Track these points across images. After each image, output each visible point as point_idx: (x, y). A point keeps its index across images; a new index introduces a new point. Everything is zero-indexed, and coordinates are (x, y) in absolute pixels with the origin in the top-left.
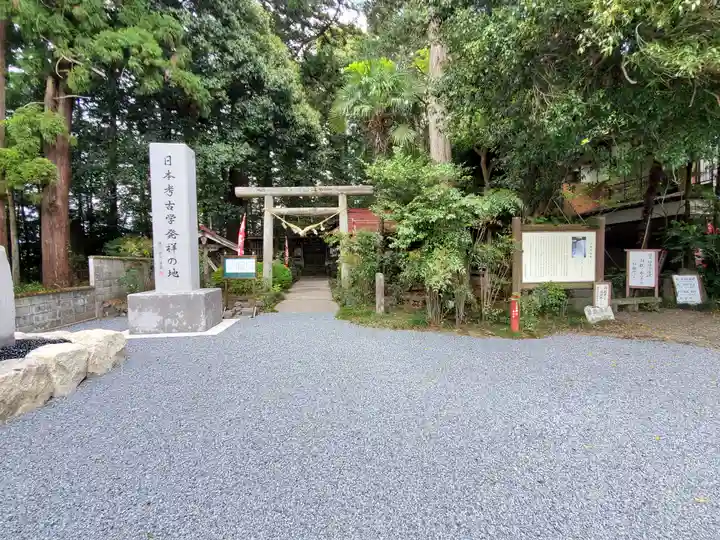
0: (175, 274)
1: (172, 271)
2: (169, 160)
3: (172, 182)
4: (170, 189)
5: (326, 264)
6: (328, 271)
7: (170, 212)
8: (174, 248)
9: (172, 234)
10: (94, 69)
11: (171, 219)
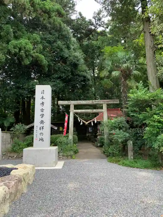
0: (42, 140)
1: (41, 138)
2: (43, 92)
3: (44, 101)
4: (43, 103)
5: (87, 135)
6: (88, 139)
7: (42, 113)
8: (43, 128)
9: (42, 122)
10: (8, 56)
11: (42, 116)
